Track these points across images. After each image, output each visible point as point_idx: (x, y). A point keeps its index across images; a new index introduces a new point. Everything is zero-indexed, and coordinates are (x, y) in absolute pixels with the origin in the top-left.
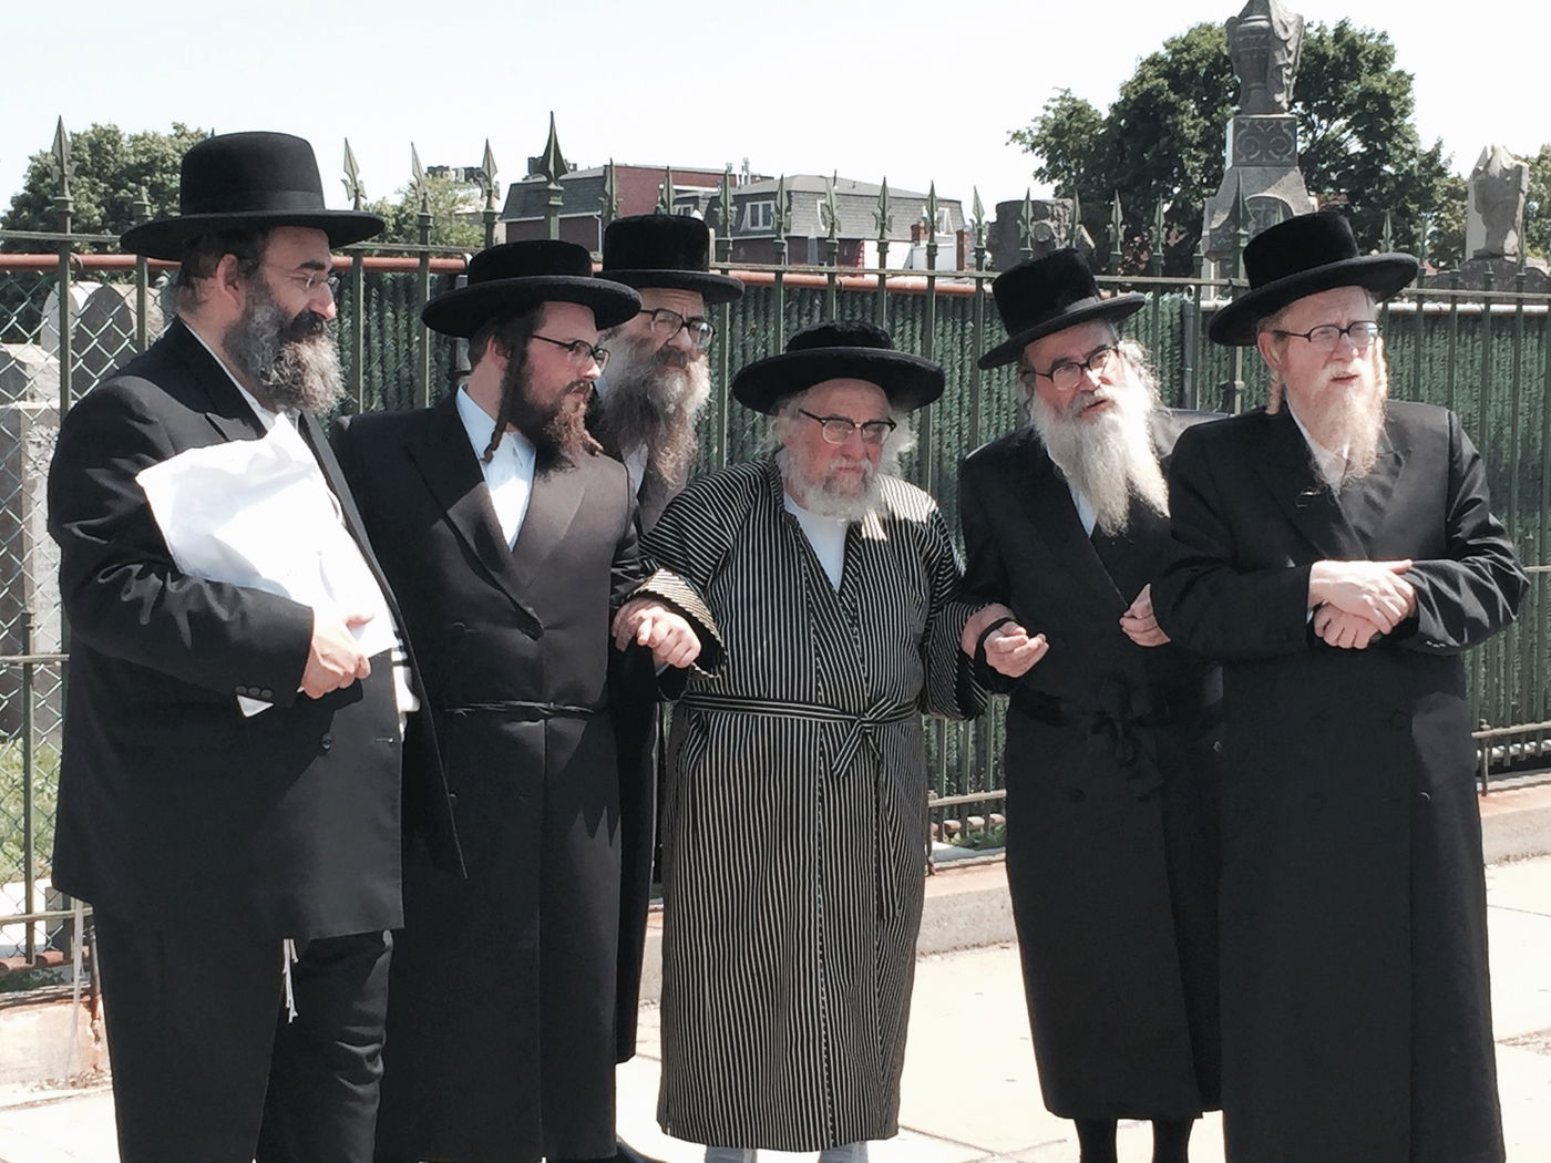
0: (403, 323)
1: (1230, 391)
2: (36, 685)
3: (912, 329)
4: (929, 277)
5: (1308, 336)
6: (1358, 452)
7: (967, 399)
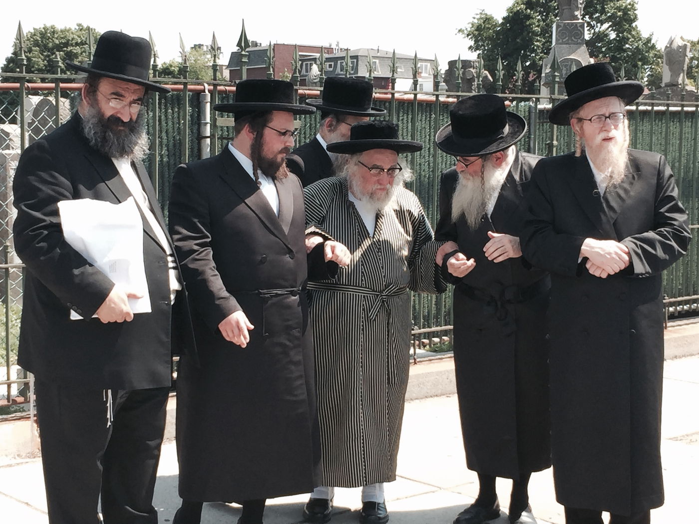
0: (176, 115)
1: (550, 146)
2: (11, 278)
3: (407, 117)
4: (414, 94)
5: (590, 120)
6: (616, 172)
7: (432, 150)
